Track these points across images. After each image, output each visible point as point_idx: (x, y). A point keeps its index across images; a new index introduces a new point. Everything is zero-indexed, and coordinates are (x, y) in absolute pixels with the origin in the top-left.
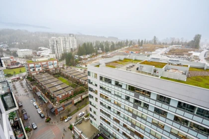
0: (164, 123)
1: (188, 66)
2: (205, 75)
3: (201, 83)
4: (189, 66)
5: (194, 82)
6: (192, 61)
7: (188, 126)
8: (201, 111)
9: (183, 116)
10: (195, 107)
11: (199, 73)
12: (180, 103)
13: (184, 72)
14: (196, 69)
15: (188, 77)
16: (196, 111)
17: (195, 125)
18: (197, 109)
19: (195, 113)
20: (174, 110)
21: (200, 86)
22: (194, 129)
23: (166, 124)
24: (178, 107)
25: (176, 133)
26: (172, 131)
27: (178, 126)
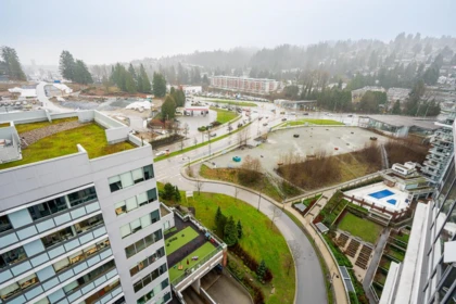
0: (32, 272)
1: (9, 124)
2: (54, 131)
3: (52, 150)
4: (12, 125)
5: (38, 154)
6: (28, 109)
7: (75, 234)
8: (88, 192)
9: (56, 227)
10: (63, 197)
11: (43, 131)
12: (32, 210)
13: (8, 141)
14: (36, 126)
15: (24, 148)
16: (68, 204)
17: (84, 224)
18: (67, 199)
19: (70, 207)
20: (32, 230)
21: (53, 156)
22: (84, 230)
23: (36, 270)
24: (34, 219)
25: (66, 263)
26: (58, 268)
27: (60, 249)
